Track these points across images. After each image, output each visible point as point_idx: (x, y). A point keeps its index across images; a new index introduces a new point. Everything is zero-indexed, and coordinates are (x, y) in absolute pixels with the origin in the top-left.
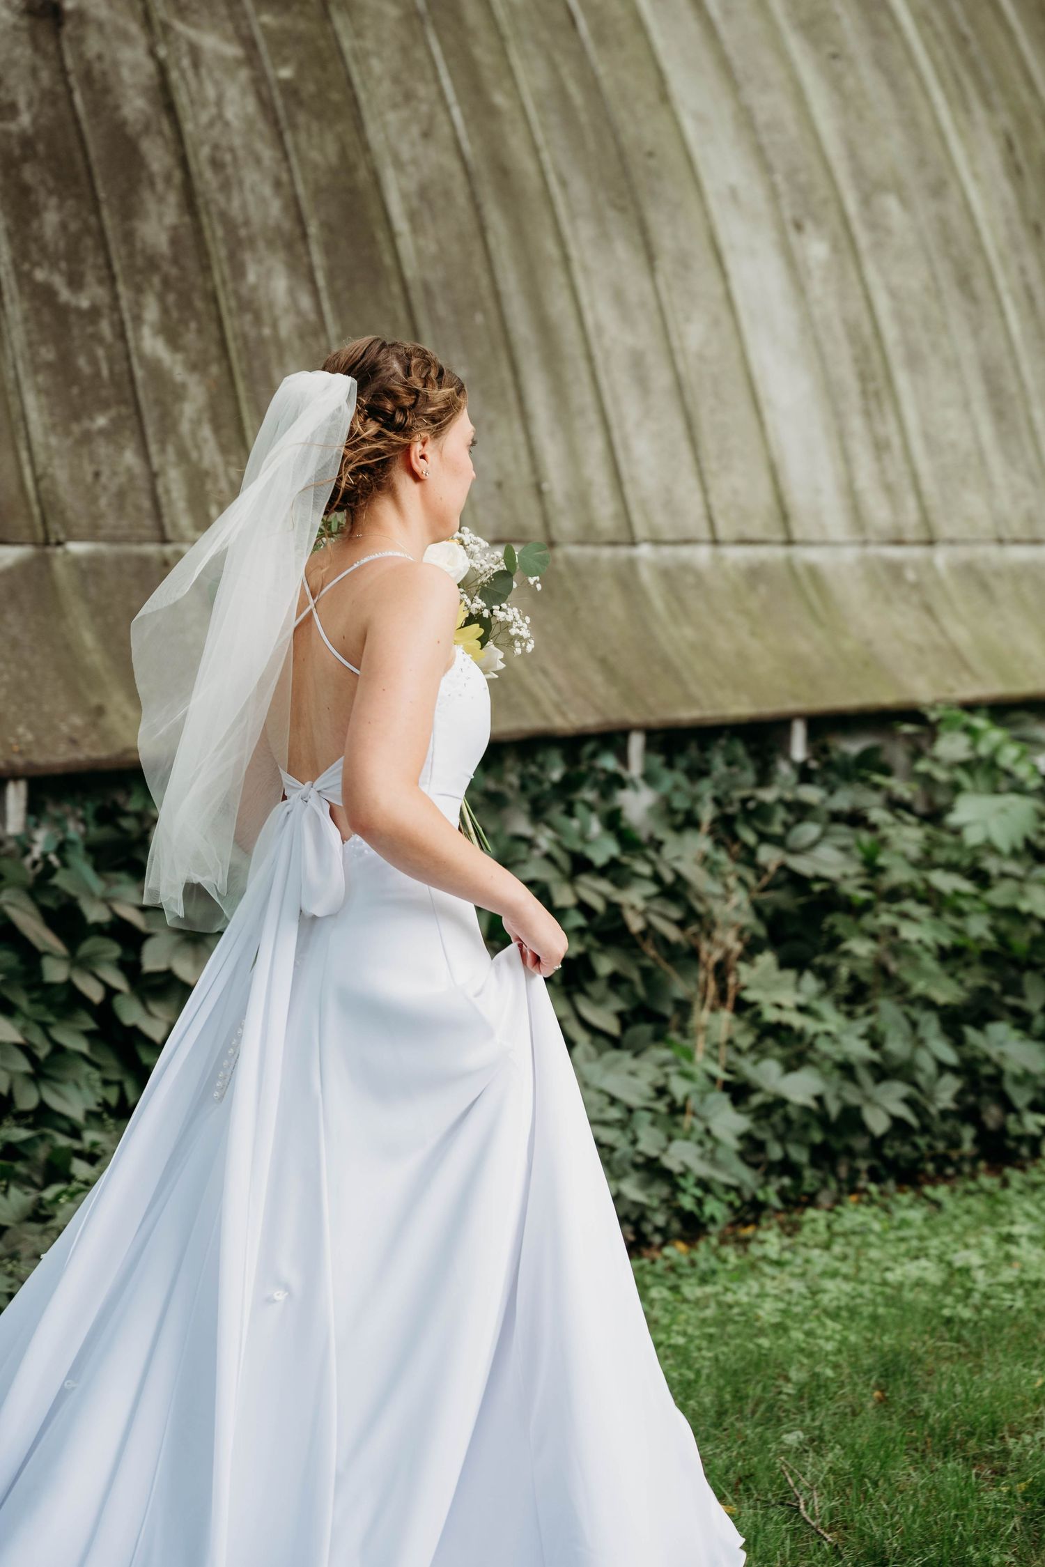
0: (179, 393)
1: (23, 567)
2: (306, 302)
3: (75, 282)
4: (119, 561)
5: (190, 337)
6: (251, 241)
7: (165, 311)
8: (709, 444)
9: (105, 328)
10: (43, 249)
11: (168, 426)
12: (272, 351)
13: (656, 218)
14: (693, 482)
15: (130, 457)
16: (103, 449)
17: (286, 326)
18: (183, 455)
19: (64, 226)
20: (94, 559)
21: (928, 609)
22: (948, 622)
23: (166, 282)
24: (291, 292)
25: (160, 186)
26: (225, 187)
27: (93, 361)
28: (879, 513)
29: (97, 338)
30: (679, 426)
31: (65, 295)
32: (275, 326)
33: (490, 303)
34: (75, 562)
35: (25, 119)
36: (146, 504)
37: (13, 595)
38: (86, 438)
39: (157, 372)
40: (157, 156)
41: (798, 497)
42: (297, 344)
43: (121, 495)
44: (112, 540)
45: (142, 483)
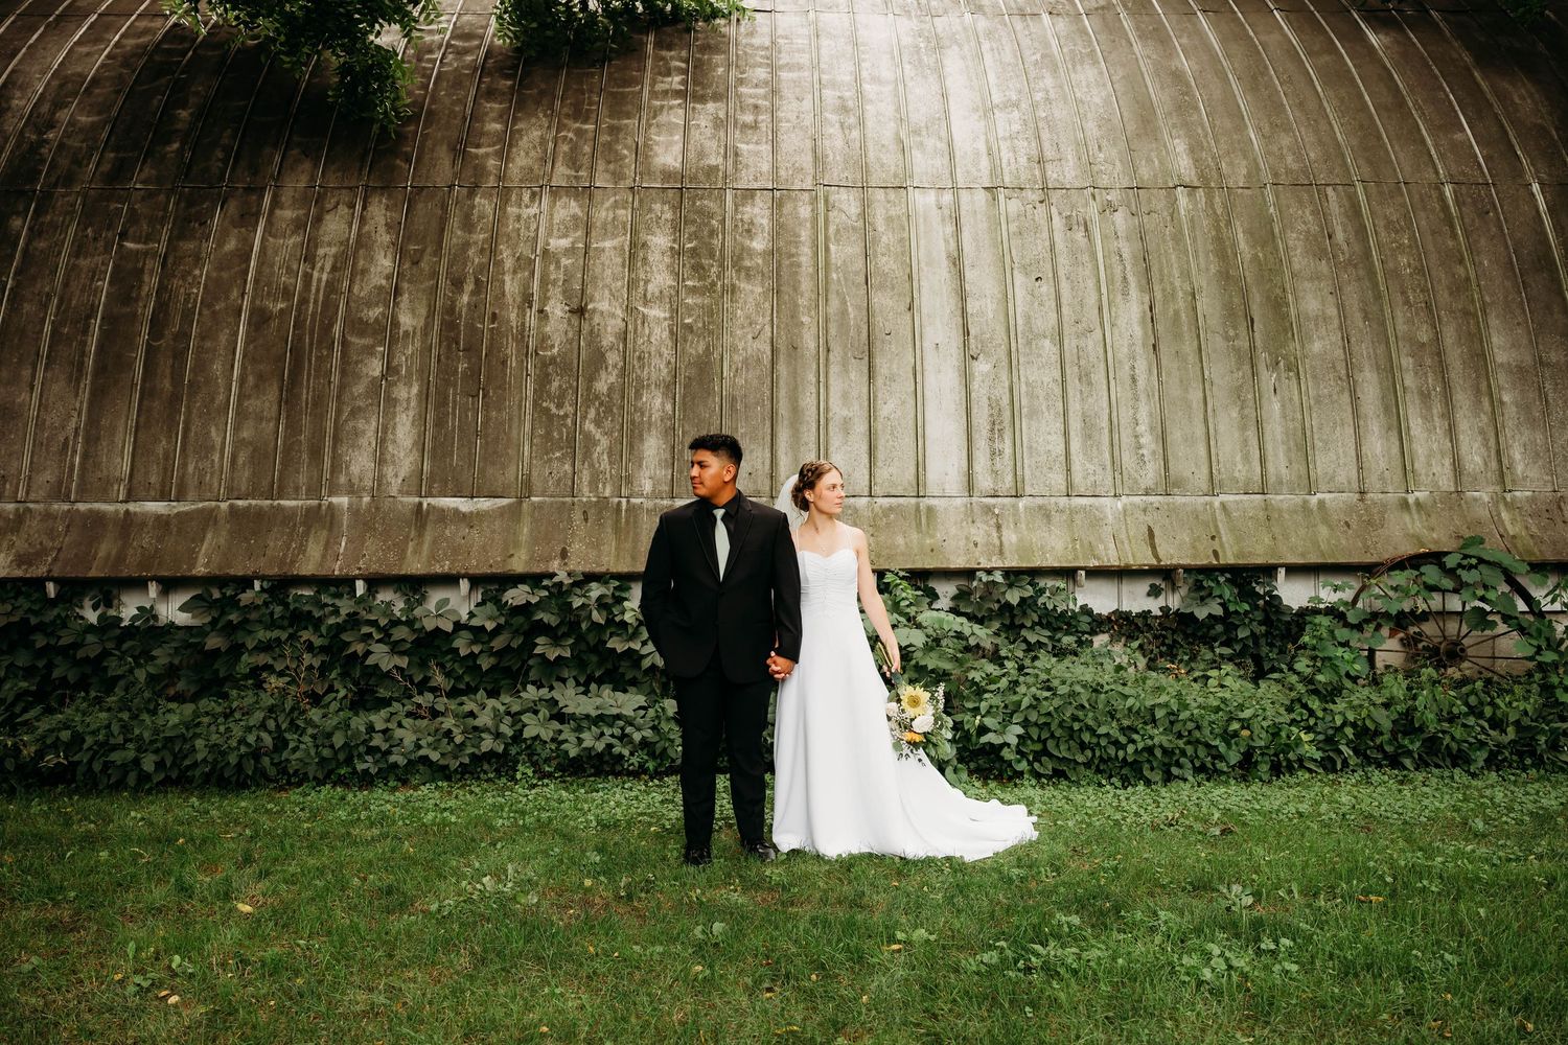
0: (596, 443)
1: (510, 506)
2: (669, 407)
3: (560, 406)
4: (552, 503)
5: (607, 424)
6: (648, 385)
7: (598, 414)
8: (881, 455)
9: (569, 421)
10: (549, 396)
11: (587, 454)
12: (646, 426)
13: (878, 360)
14: (866, 472)
15: (567, 467)
16: (555, 464)
17: (656, 416)
18: (592, 465)
19: (560, 386)
20: (539, 503)
21: (999, 527)
22: (1005, 532)
23: (601, 404)
24: (663, 404)
25: (610, 369)
26: (642, 367)
27: (561, 433)
28: (984, 482)
29: (565, 425)
30: (865, 448)
31: (554, 410)
32: (650, 416)
33: (767, 403)
34: (533, 504)
35: (555, 350)
36: (570, 483)
37: (502, 515)
38: (550, 460)
39: (588, 437)
40: (613, 358)
41: (933, 475)
42: (659, 422)
43: (559, 480)
44: (551, 496)
45: (570, 476)
